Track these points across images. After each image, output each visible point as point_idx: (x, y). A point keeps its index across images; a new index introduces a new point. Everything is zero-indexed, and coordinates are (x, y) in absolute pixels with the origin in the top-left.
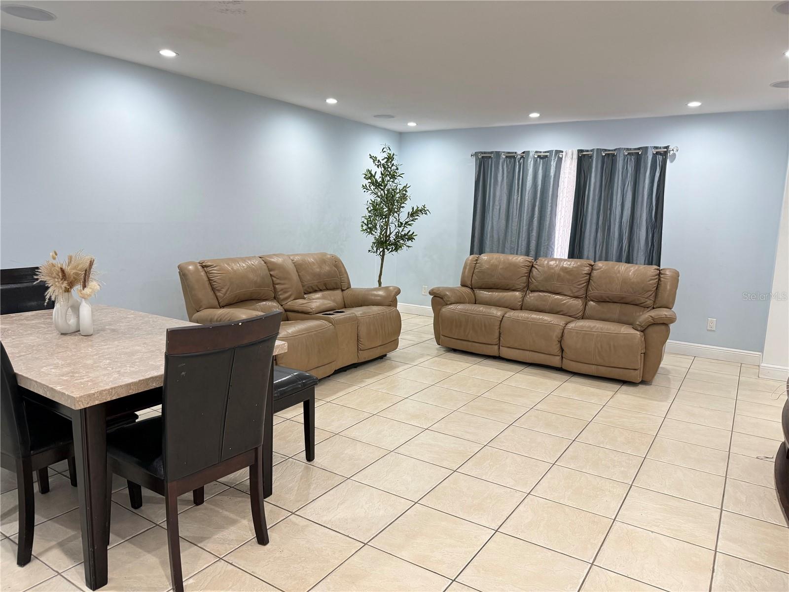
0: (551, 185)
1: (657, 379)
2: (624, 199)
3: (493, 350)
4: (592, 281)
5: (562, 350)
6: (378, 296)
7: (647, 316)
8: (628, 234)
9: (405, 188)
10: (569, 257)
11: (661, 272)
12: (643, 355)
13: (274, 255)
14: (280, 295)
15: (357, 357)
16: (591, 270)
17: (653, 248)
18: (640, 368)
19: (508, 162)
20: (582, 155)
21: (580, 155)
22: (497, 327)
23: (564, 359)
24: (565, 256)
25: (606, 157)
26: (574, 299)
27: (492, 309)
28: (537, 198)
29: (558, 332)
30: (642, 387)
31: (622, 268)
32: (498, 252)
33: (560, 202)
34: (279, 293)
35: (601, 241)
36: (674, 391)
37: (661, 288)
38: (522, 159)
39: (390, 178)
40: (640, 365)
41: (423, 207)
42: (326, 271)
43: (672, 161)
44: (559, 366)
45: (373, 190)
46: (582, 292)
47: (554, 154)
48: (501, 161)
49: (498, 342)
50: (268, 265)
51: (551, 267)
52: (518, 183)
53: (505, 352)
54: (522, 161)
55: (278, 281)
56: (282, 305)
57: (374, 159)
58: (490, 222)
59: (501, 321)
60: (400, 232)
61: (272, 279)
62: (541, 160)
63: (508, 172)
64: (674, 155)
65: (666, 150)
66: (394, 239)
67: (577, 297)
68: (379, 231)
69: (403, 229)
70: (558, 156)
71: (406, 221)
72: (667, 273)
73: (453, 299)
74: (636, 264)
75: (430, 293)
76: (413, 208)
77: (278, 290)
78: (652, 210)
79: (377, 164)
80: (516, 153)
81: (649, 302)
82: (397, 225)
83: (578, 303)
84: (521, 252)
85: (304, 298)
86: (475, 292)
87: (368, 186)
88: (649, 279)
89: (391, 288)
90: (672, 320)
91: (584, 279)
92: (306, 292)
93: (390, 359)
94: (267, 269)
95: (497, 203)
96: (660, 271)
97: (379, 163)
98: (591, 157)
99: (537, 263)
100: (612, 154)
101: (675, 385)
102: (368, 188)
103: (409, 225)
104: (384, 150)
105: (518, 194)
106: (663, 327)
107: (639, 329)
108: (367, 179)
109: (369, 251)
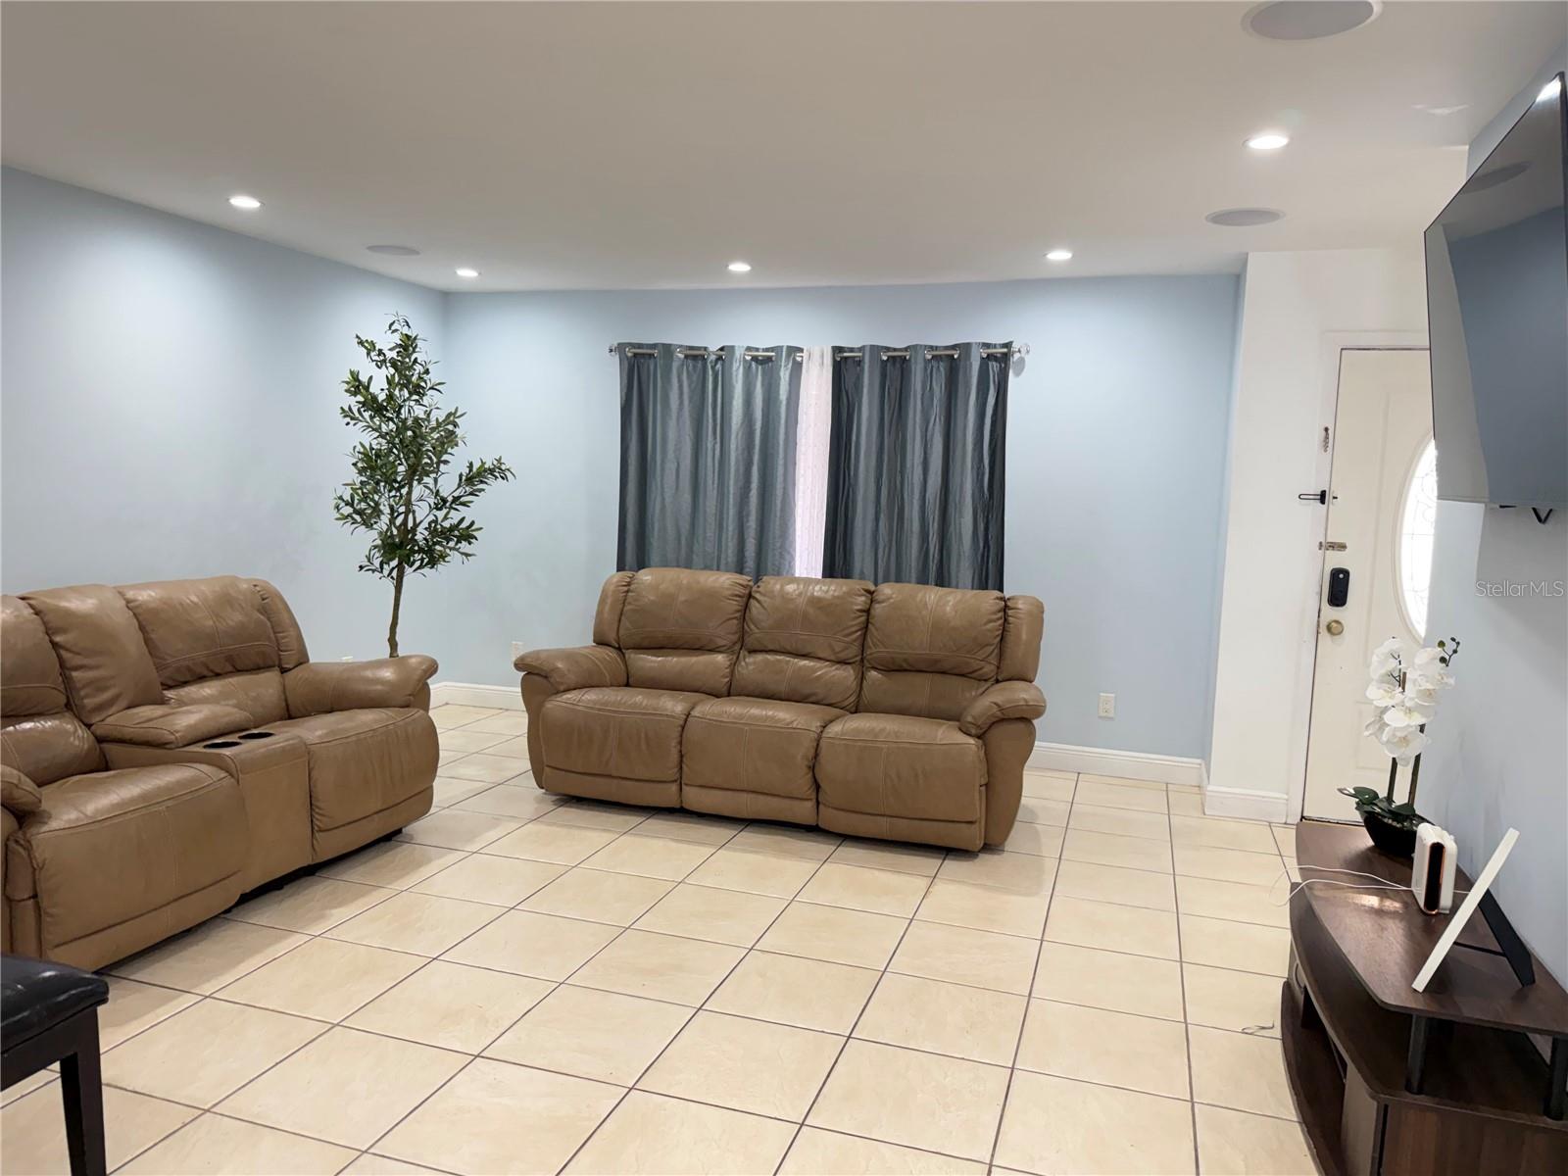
0: (783, 421)
1: (1016, 839)
2: (929, 452)
3: (668, 795)
4: (873, 625)
5: (818, 787)
6: (378, 681)
7: (987, 703)
8: (939, 525)
9: (452, 418)
10: (825, 575)
11: (1009, 603)
12: (983, 788)
13: (72, 589)
14: (87, 696)
15: (308, 848)
16: (869, 602)
17: (988, 551)
18: (980, 818)
19: (691, 368)
20: (842, 358)
21: (838, 359)
22: (674, 743)
23: (821, 806)
24: (817, 572)
25: (889, 365)
26: (838, 666)
27: (663, 699)
28: (753, 448)
29: (805, 748)
30: (985, 859)
31: (930, 597)
32: (678, 566)
33: (802, 457)
34: (82, 693)
35: (886, 539)
36: (1050, 865)
37: (1010, 638)
38: (720, 363)
39: (411, 394)
40: (978, 811)
41: (495, 463)
42: (231, 623)
43: (1018, 374)
44: (811, 821)
45: (368, 420)
46: (853, 651)
47: (784, 353)
48: (675, 365)
49: (678, 775)
50: (46, 619)
51: (789, 596)
52: (714, 414)
53: (695, 798)
54: (719, 366)
55: (78, 660)
56: (89, 726)
57: (370, 347)
58: (659, 499)
59: (683, 728)
60: (440, 520)
61: (59, 657)
62: (760, 367)
63: (692, 391)
64: (1022, 360)
65: (1005, 350)
66: (425, 539)
67: (843, 662)
68: (385, 519)
69: (448, 513)
70: (794, 359)
71: (456, 494)
72: (1020, 606)
73: (572, 679)
74: (957, 587)
75: (518, 666)
76: (471, 465)
77: (78, 685)
78: (983, 474)
79: (377, 358)
80: (705, 349)
81: (989, 669)
82: (433, 505)
83: (846, 675)
84: (727, 564)
85: (163, 702)
86: (627, 656)
87: (355, 410)
88: (985, 620)
89: (413, 660)
90: (1038, 710)
91: (854, 623)
92: (170, 683)
93: (410, 840)
94: (42, 628)
95: (671, 454)
96: (1005, 601)
97: (382, 358)
98: (859, 363)
99: (760, 589)
100: (900, 357)
101: (1050, 848)
102: (357, 415)
103: (464, 504)
104: (393, 328)
105: (715, 438)
106: (1021, 726)
107: (973, 732)
108: (355, 394)
109: (361, 568)
